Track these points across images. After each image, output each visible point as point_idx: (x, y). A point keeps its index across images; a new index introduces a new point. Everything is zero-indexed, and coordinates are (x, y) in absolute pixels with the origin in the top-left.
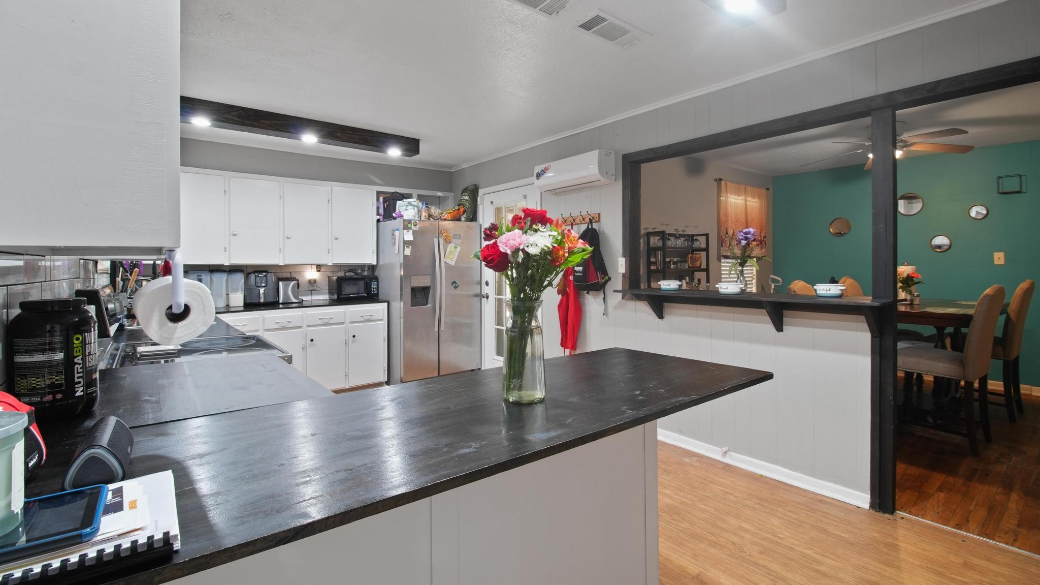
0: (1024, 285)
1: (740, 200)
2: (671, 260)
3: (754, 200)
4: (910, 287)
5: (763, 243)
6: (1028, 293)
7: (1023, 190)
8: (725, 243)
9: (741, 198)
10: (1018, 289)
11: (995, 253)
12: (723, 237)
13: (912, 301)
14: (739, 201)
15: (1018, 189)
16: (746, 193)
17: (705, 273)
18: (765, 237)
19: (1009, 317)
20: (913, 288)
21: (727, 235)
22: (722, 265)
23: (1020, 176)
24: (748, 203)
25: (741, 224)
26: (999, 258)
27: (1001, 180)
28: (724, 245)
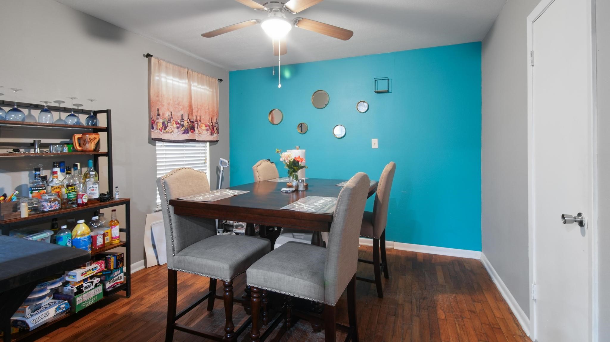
0: (388, 167)
1: (183, 83)
2: (34, 141)
3: (203, 87)
4: (296, 172)
5: (215, 128)
6: (391, 173)
7: (390, 91)
8: (156, 125)
9: (184, 81)
10: (384, 171)
11: (372, 140)
12: (154, 118)
13: (297, 187)
14: (181, 85)
15: (386, 89)
16: (189, 77)
17: (107, 158)
18: (216, 123)
19: (378, 197)
20: (299, 173)
21: (158, 117)
22: (157, 148)
23: (388, 79)
24: (192, 88)
25: (184, 108)
26: (375, 143)
27: (376, 82)
28: (155, 127)
